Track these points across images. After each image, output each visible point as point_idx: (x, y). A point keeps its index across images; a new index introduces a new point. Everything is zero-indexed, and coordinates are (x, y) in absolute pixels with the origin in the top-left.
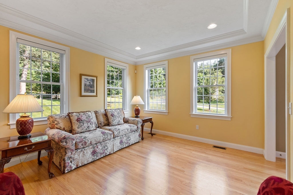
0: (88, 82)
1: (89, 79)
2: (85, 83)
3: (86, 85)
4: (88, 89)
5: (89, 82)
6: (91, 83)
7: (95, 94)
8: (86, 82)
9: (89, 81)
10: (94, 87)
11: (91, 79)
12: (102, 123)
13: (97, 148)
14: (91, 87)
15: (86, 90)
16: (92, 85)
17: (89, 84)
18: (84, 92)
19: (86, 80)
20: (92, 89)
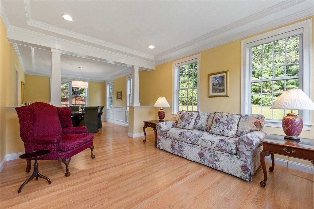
0: (216, 81)
1: (217, 77)
2: (213, 83)
3: (214, 85)
4: (217, 88)
5: (218, 81)
6: (220, 81)
7: (224, 94)
8: (214, 81)
9: (218, 79)
10: (224, 85)
11: (220, 76)
12: (209, 127)
13: (175, 144)
14: (220, 86)
15: (214, 90)
16: (221, 83)
17: (217, 82)
18: (213, 93)
19: (214, 79)
20: (221, 88)
